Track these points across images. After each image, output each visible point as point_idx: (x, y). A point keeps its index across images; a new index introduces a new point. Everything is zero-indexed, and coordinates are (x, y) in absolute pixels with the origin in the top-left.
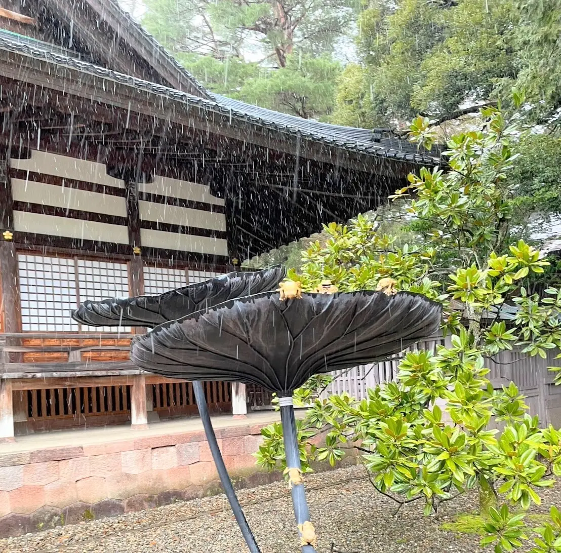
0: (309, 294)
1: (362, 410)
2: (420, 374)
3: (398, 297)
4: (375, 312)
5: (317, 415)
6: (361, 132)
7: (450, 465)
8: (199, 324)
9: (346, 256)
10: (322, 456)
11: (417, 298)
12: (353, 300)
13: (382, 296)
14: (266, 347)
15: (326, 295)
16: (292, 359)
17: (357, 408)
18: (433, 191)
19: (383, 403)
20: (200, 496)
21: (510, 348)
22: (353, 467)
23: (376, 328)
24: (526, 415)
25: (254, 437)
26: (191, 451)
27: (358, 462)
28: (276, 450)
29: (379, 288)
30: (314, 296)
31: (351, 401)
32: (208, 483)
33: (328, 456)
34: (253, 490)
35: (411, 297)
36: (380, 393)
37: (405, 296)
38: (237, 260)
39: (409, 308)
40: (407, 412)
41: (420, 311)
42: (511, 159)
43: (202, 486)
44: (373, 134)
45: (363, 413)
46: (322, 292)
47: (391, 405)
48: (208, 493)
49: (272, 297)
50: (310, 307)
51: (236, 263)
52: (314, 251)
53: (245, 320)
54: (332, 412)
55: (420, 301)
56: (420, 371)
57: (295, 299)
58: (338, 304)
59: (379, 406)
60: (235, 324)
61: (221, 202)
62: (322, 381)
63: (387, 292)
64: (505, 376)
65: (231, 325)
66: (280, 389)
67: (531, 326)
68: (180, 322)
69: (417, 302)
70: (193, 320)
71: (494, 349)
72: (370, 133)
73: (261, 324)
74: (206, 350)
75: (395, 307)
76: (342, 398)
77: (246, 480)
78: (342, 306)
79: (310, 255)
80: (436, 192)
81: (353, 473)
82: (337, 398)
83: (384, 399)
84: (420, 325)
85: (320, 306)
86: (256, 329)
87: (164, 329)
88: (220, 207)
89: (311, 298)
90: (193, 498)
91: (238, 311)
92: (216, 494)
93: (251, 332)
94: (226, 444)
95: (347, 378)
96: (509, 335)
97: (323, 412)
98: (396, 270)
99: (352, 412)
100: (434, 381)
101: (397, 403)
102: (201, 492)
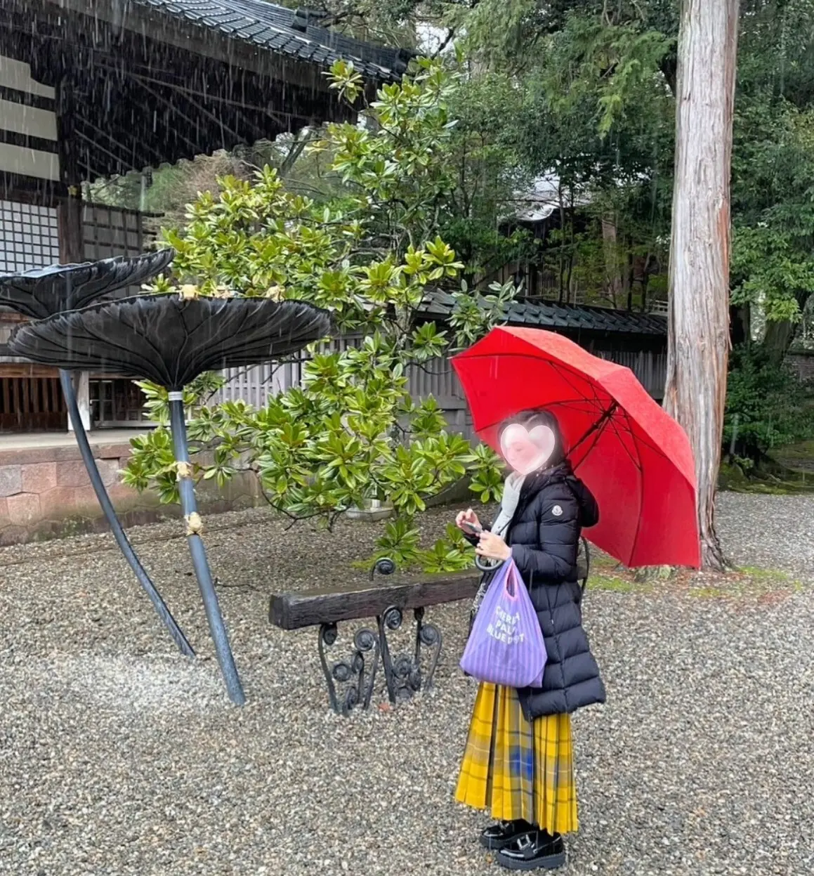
0: (205, 297)
1: (260, 420)
2: (327, 379)
3: (285, 304)
4: (264, 316)
5: (203, 427)
6: (277, 11)
7: (343, 472)
8: (100, 316)
9: (247, 216)
10: (208, 475)
11: (302, 305)
12: (245, 304)
13: (270, 302)
14: (161, 341)
15: (221, 299)
16: (184, 354)
17: (254, 418)
18: (355, 154)
19: (284, 411)
20: (24, 541)
21: (439, 354)
22: (250, 511)
23: (266, 330)
24: (442, 431)
25: (105, 462)
26: (10, 477)
27: (257, 503)
28: (150, 466)
29: (268, 296)
30: (210, 299)
31: (246, 410)
32: (35, 524)
33: (215, 476)
34: (103, 535)
35: (297, 304)
36: (281, 400)
37: (291, 303)
38: (75, 189)
39: (297, 313)
40: (311, 423)
41: (306, 318)
42: (447, 126)
43: (26, 527)
44: (296, 18)
45: (261, 424)
46: (218, 296)
47: (294, 414)
48: (36, 537)
49: (172, 297)
50: (207, 308)
51: (74, 194)
52: (202, 206)
53: (145, 315)
54: (223, 423)
55: (306, 308)
56: (327, 376)
57: (192, 301)
58: (231, 308)
59: (279, 414)
60: (134, 317)
61: (49, 92)
62: (210, 383)
63: (275, 299)
64: (457, 393)
65: (131, 318)
66: (168, 383)
67: (467, 329)
68: (81, 312)
69: (303, 308)
70: (94, 312)
71: (422, 355)
72: (291, 14)
73: (159, 319)
74: (99, 339)
75: (283, 312)
76: (236, 404)
77: (93, 523)
78: (235, 309)
79: (197, 211)
80: (359, 157)
81: (248, 516)
82: (229, 404)
83: (286, 407)
84: (307, 329)
85: (214, 308)
86: (154, 324)
87: (63, 318)
88: (47, 99)
89: (207, 300)
90: (13, 544)
91: (139, 307)
92: (48, 540)
93: (149, 326)
94: (62, 471)
95: (245, 385)
96: (440, 338)
97: (211, 423)
98: (308, 249)
99: (247, 422)
100: (341, 388)
101: (300, 411)
102: (24, 536)
